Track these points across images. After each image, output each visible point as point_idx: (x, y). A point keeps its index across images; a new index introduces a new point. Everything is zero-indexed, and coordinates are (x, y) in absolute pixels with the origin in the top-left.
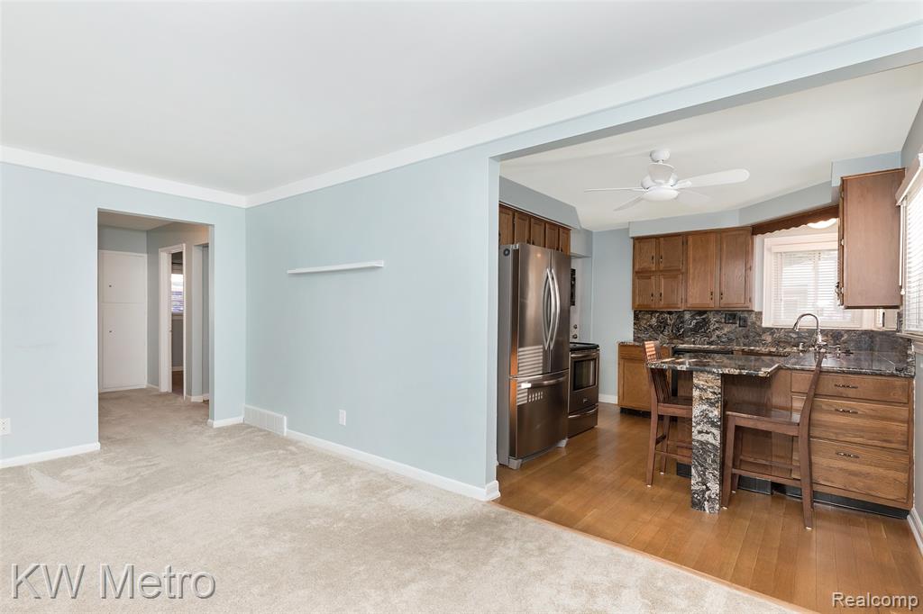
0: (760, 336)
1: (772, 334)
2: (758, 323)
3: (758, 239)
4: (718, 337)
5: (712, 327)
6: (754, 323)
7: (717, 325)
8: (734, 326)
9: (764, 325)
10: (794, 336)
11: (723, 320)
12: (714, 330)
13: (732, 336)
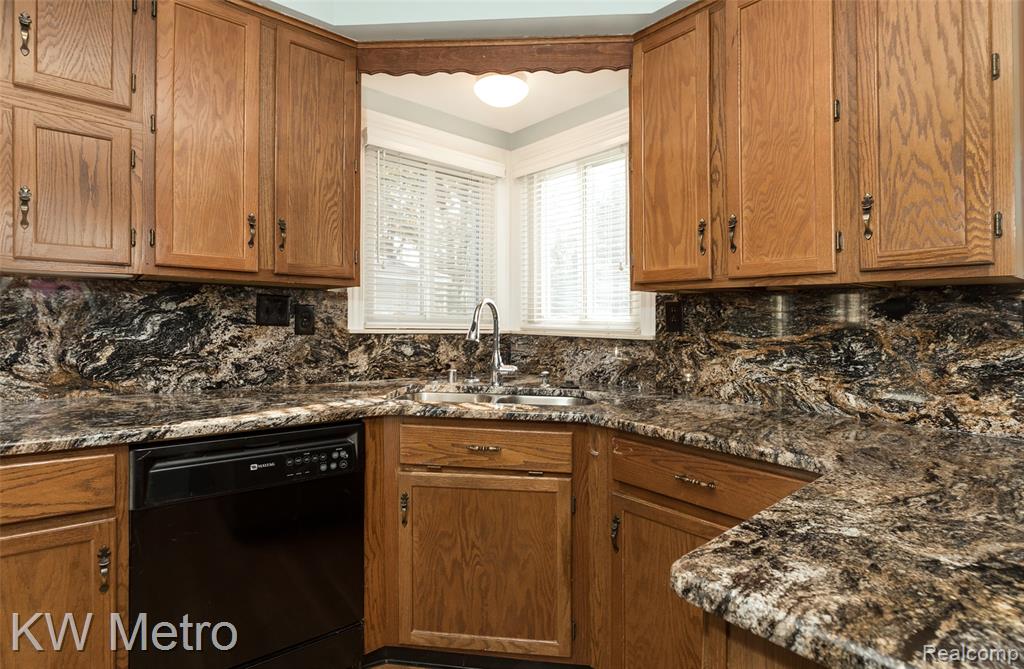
0: (344, 355)
1: (369, 348)
2: (340, 324)
3: (374, 85)
4: (238, 367)
5: (218, 338)
6: (329, 322)
7: (234, 331)
8: (282, 332)
9: (355, 326)
10: (408, 351)
11: (252, 316)
12: (223, 348)
13: (278, 361)
